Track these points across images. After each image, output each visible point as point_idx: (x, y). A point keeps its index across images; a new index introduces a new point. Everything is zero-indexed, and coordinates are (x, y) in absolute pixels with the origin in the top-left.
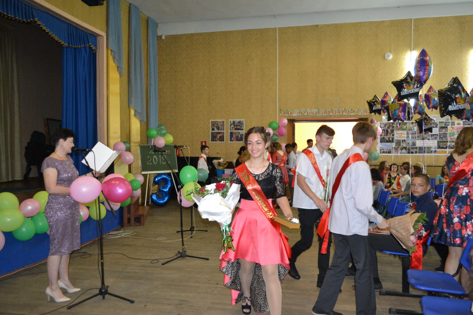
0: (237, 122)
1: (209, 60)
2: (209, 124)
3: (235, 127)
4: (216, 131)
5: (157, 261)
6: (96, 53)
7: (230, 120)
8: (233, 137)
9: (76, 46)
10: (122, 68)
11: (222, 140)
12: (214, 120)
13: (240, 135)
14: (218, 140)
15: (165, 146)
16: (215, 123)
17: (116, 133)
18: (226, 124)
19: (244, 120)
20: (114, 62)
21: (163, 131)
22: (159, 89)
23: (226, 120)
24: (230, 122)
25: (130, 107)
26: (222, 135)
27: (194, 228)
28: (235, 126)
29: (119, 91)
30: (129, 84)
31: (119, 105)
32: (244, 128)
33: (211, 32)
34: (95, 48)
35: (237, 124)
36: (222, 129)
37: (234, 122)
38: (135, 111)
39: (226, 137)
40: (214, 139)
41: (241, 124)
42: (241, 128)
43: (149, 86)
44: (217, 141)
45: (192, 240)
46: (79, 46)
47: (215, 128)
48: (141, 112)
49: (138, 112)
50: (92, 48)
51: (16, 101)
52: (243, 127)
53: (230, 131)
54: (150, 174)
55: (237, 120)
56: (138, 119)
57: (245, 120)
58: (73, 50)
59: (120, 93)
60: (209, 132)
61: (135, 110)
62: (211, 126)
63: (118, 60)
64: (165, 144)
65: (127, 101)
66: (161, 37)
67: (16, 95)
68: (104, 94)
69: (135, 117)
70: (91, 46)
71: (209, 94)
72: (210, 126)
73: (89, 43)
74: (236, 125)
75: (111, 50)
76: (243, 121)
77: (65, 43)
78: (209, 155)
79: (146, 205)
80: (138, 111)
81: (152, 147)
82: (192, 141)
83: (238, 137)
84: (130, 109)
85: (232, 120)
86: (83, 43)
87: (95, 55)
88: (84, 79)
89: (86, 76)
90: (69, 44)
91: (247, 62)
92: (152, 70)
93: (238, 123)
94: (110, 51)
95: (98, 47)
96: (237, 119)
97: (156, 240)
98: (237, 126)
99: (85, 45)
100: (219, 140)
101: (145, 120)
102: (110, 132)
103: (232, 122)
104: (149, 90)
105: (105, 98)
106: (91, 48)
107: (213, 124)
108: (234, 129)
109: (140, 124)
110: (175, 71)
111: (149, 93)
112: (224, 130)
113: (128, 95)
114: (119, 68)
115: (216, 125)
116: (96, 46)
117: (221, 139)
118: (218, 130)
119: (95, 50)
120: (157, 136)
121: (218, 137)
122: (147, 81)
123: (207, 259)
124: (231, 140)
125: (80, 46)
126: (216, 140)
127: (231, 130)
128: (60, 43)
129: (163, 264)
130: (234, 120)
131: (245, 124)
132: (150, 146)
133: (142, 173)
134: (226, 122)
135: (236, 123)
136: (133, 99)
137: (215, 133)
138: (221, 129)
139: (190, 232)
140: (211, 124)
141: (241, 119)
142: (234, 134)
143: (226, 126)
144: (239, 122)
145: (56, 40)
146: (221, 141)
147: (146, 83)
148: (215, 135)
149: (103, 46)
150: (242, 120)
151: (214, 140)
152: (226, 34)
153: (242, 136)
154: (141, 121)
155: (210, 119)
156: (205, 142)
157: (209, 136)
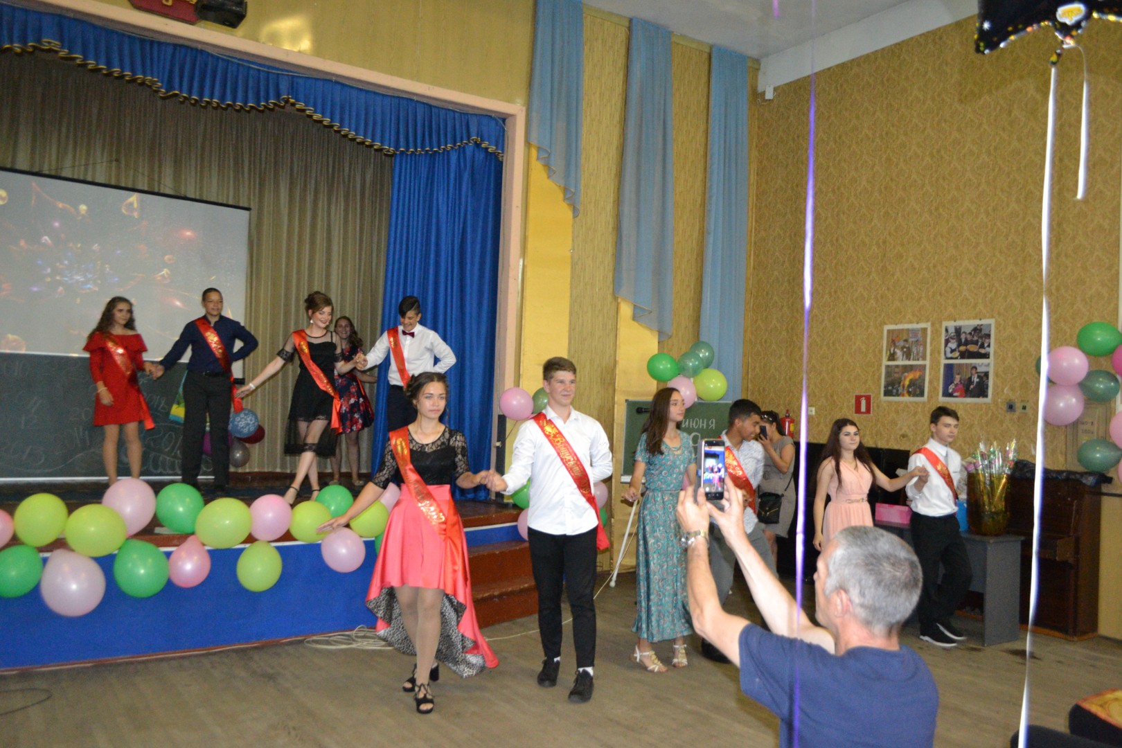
0: (968, 331)
1: (887, 134)
2: (882, 338)
3: (962, 348)
4: (901, 362)
7: (945, 324)
8: (952, 382)
10: (573, 190)
11: (918, 392)
12: (896, 324)
13: (979, 377)
14: (905, 392)
15: (698, 404)
16: (898, 337)
18: (933, 339)
19: (992, 322)
20: (549, 177)
23: (933, 325)
24: (947, 330)
25: (619, 297)
26: (918, 374)
28: (960, 344)
29: (568, 254)
30: (617, 235)
32: (991, 350)
33: (896, 45)
34: (497, 150)
35: (969, 338)
36: (920, 354)
37: (958, 331)
38: (636, 309)
39: (931, 382)
40: (893, 388)
41: (981, 337)
42: (982, 351)
44: (903, 395)
46: (432, 148)
47: (899, 353)
48: (649, 309)
50: (487, 149)
52: (989, 346)
53: (944, 362)
55: (968, 324)
56: (650, 329)
57: (998, 325)
59: (574, 258)
60: (881, 365)
62: (887, 347)
64: (701, 400)
65: (610, 280)
66: (764, 93)
69: (635, 324)
71: (884, 242)
72: (882, 347)
73: (470, 137)
74: (966, 339)
75: (539, 149)
76: (990, 325)
78: (876, 443)
82: (832, 396)
83: (970, 381)
84: (620, 301)
85: (951, 325)
91: (1010, 113)
93: (970, 334)
94: (534, 152)
96: (968, 318)
98: (967, 343)
99: (454, 143)
100: (909, 393)
102: (523, 362)
103: (952, 330)
104: (705, 247)
106: (482, 150)
107: (894, 338)
108: (957, 354)
110: (797, 186)
112: (924, 358)
113: (612, 264)
115: (902, 343)
117: (915, 391)
118: (908, 358)
119: (497, 154)
121: (907, 383)
122: (703, 222)
124: (946, 394)
125: (439, 148)
126: (900, 391)
127: (947, 358)
130: (959, 323)
131: (996, 335)
133: (621, 481)
134: (932, 332)
135: (965, 333)
136: (624, 275)
137: (897, 370)
138: (918, 354)
140: (888, 337)
141: (985, 317)
142: (955, 371)
143: (931, 344)
144: (977, 330)
145: (358, 140)
146: (915, 395)
148: (896, 375)
150: (984, 322)
151: (895, 391)
152: (941, 38)
153: (985, 379)
155: (885, 324)
156: (868, 399)
157: (880, 378)
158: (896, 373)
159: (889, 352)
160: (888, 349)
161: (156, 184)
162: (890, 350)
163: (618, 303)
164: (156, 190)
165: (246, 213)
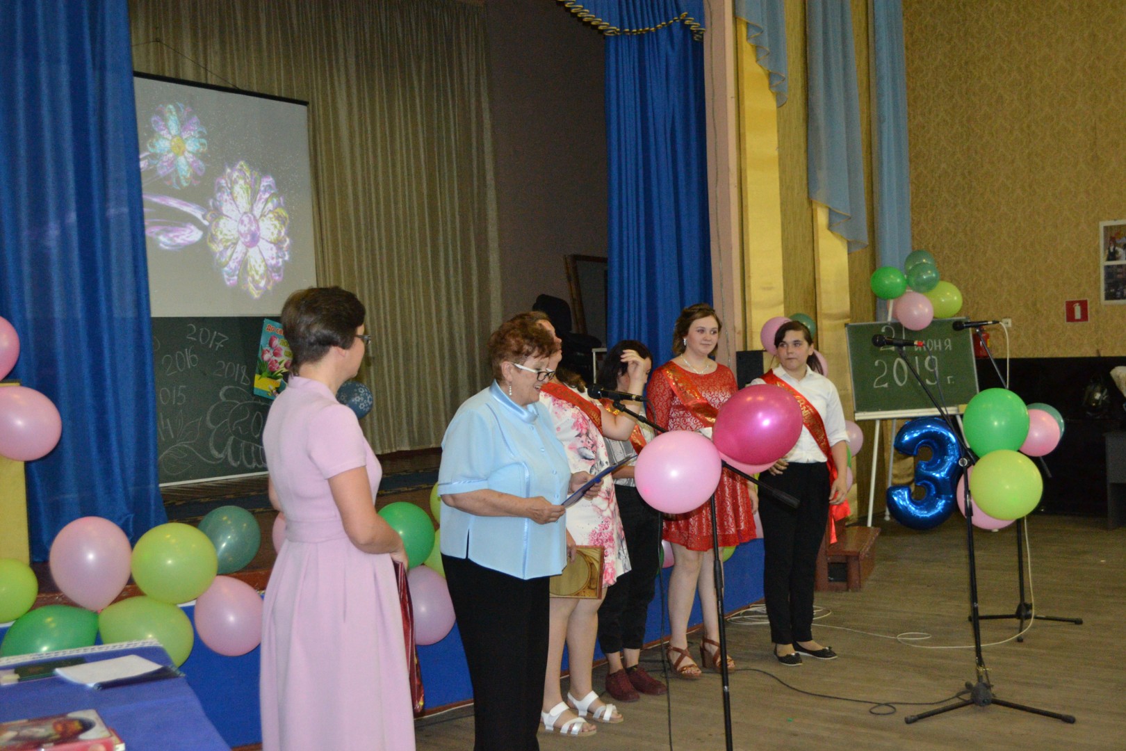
2: (1097, 235)
5: (889, 709)
6: (702, 39)
9: (643, 27)
10: (784, 76)
12: (1115, 220)
15: (933, 323)
16: (1118, 234)
17: (770, 289)
20: (757, 60)
21: (926, 273)
22: (910, 131)
25: (814, 201)
27: (1029, 607)
29: (776, 153)
30: (807, 127)
31: (778, 197)
34: (700, 27)
38: (831, 213)
40: (1116, 290)
43: (874, 126)
45: (1020, 648)
46: (650, 27)
47: (1121, 251)
48: (849, 215)
49: (838, 213)
50: (690, 25)
51: (492, 213)
54: (882, 420)
56: (841, 237)
58: (635, 41)
59: (780, 157)
60: (1098, 266)
61: (830, 209)
62: (1105, 244)
63: (769, 53)
64: (934, 317)
65: (805, 182)
67: (491, 194)
68: (728, 168)
69: (829, 233)
70: (687, 22)
71: (1094, 128)
72: (1098, 246)
73: (679, 13)
75: (748, 24)
77: (611, 25)
78: (1098, 351)
79: (873, 525)
80: (841, 212)
81: (887, 329)
82: (1034, 304)
84: (814, 206)
86: (663, 18)
87: (698, 48)
88: (668, 131)
89: (673, 117)
90: (622, 28)
92: (886, 69)
94: (743, 29)
95: (707, 22)
97: (896, 640)
99: (667, 20)
101: (865, 238)
102: (749, 286)
104: (875, 139)
105: (733, 180)
106: (686, 28)
109: (849, 254)
110: (966, 63)
111: (875, 148)
113: (805, 162)
114: (773, 77)
115: (1124, 241)
116: (701, 18)
119: (698, 32)
120: (904, 293)
122: (869, 108)
123: (1069, 720)
125: (655, 26)
128: (596, 27)
129: (908, 722)
132: (881, 325)
133: (857, 418)
136: (822, 175)
137: (1119, 270)
139: (1016, 622)
140: (1105, 236)
145: (585, 20)
147: (865, 116)
148: (1120, 276)
149: (722, 16)
151: (1119, 293)
154: (850, 245)
155: (1100, 219)
156: (1084, 304)
157: (1098, 280)
158: (1120, 273)
159: (1107, 251)
160: (1107, 247)
161: (202, 71)
162: (1109, 249)
163: (812, 210)
164: (203, 81)
165: (303, 108)
